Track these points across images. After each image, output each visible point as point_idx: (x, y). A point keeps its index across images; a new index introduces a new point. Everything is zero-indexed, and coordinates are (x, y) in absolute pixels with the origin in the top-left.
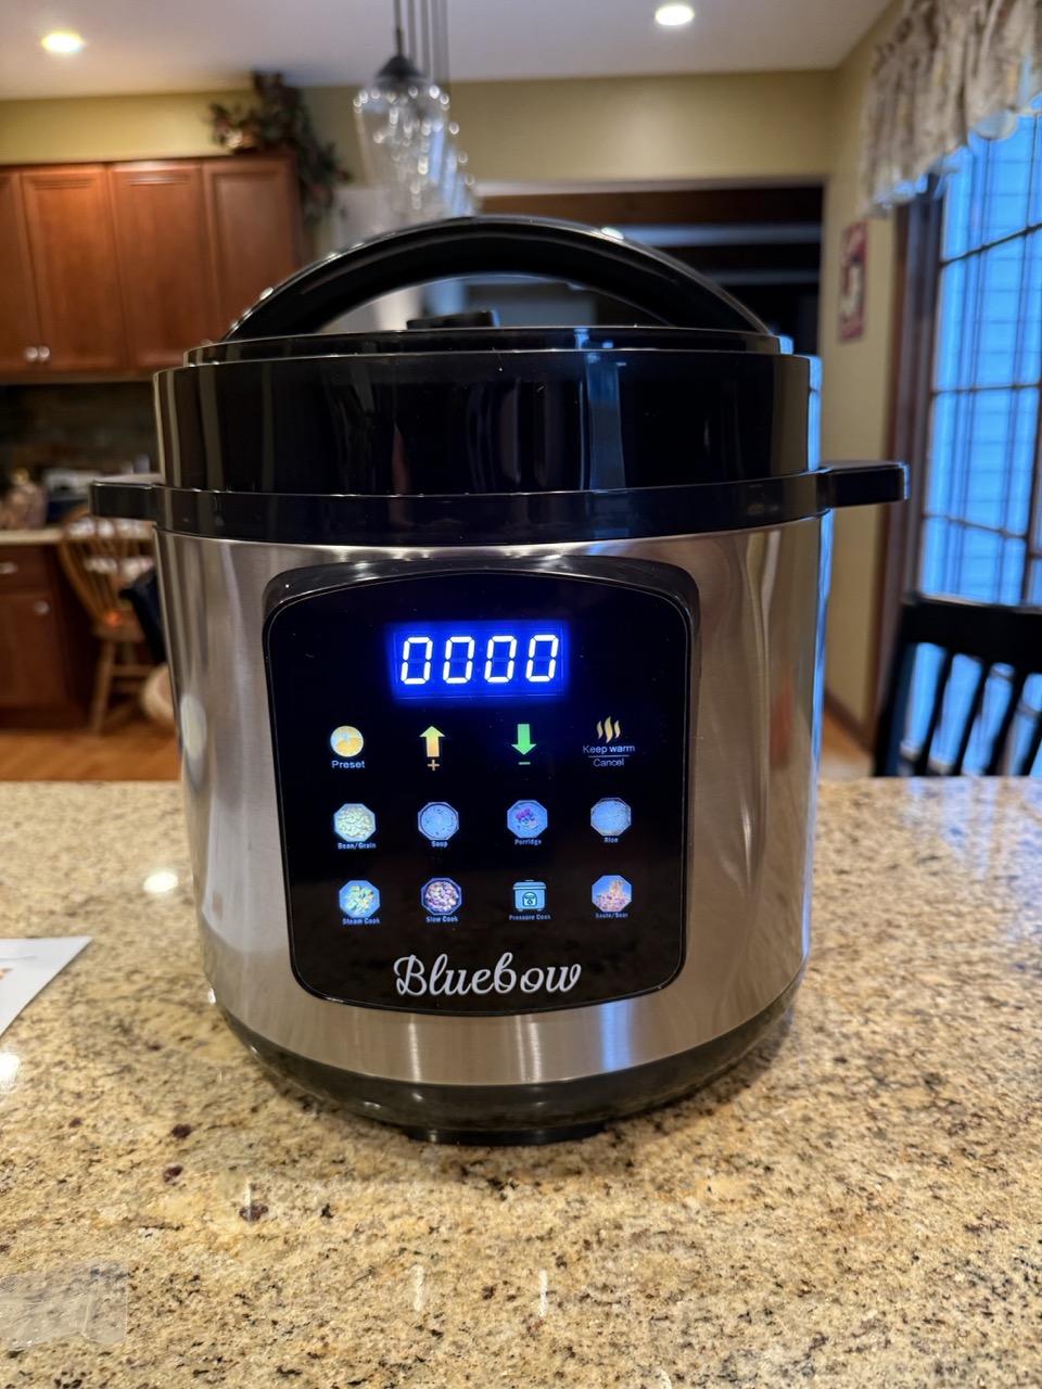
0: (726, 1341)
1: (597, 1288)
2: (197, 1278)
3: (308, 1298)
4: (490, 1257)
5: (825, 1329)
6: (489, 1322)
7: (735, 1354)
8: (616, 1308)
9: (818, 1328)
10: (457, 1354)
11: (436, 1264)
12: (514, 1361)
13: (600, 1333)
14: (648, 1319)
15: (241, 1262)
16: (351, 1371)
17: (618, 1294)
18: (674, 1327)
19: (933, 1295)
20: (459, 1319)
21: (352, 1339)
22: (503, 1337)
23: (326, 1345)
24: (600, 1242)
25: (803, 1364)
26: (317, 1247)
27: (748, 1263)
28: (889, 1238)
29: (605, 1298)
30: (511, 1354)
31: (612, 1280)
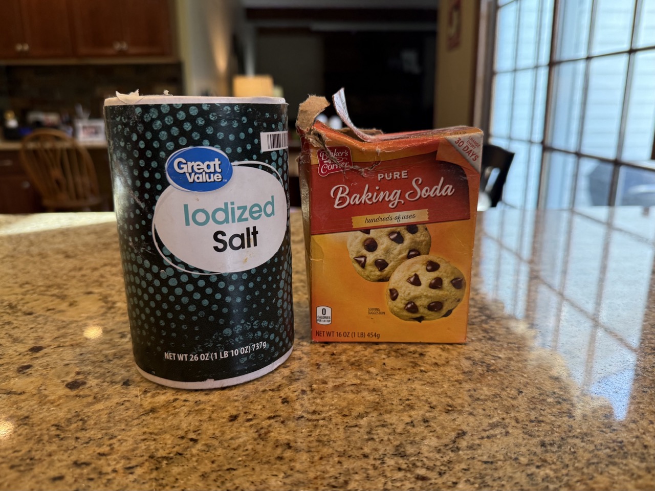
0: (397, 437)
1: (308, 413)
2: (27, 417)
3: (105, 425)
4: (236, 401)
5: (465, 428)
6: (231, 432)
7: (404, 443)
8: (321, 422)
9: (459, 428)
10: (207, 450)
11: (198, 406)
12: (247, 452)
13: (310, 436)
14: (343, 427)
15: (60, 409)
16: (128, 462)
17: (323, 415)
18: (362, 430)
19: (534, 409)
20: (210, 432)
21: (132, 445)
22: (241, 440)
23: (112, 449)
24: (312, 390)
25: (451, 446)
26: (116, 399)
27: (411, 398)
28: (502, 383)
29: (314, 417)
30: (246, 448)
31: (319, 408)
